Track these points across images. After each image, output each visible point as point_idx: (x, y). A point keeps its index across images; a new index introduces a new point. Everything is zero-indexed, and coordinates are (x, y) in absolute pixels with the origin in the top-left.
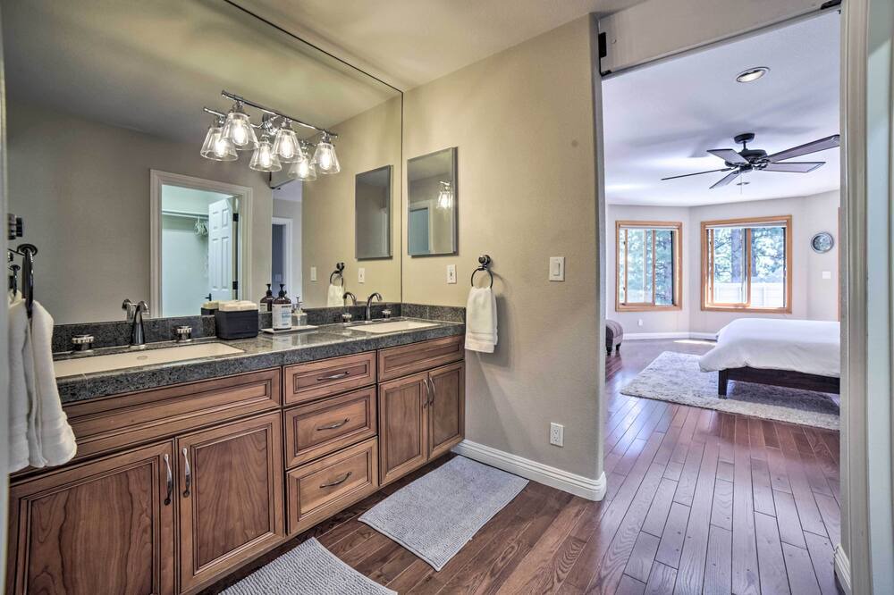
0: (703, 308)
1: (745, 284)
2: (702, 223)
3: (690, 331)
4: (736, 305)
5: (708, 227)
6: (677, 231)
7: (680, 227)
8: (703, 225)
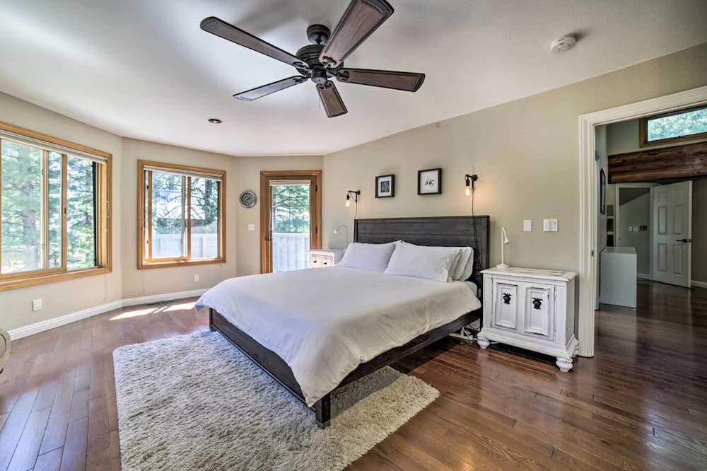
0: (140, 266)
1: (186, 235)
2: (139, 161)
3: (124, 297)
4: (177, 260)
5: (147, 168)
6: (104, 163)
7: (109, 160)
8: (141, 164)
